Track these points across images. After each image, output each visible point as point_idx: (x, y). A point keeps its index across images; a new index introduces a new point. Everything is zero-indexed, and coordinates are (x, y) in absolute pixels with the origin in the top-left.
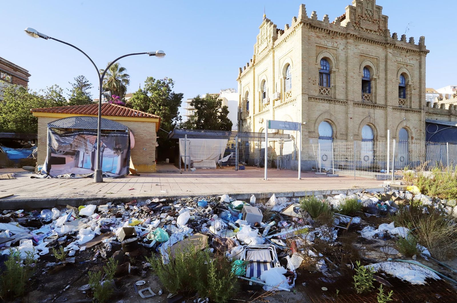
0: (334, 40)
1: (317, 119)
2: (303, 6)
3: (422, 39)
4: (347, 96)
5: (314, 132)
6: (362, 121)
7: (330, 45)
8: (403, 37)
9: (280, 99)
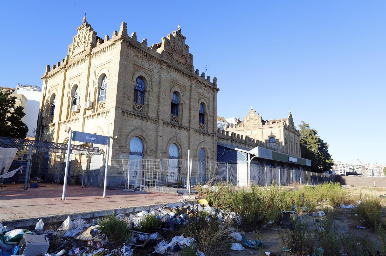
0: (150, 62)
1: (129, 134)
2: (125, 24)
3: (215, 79)
4: (158, 115)
5: (125, 147)
6: (170, 140)
7: (146, 66)
8: (203, 74)
9: (92, 109)
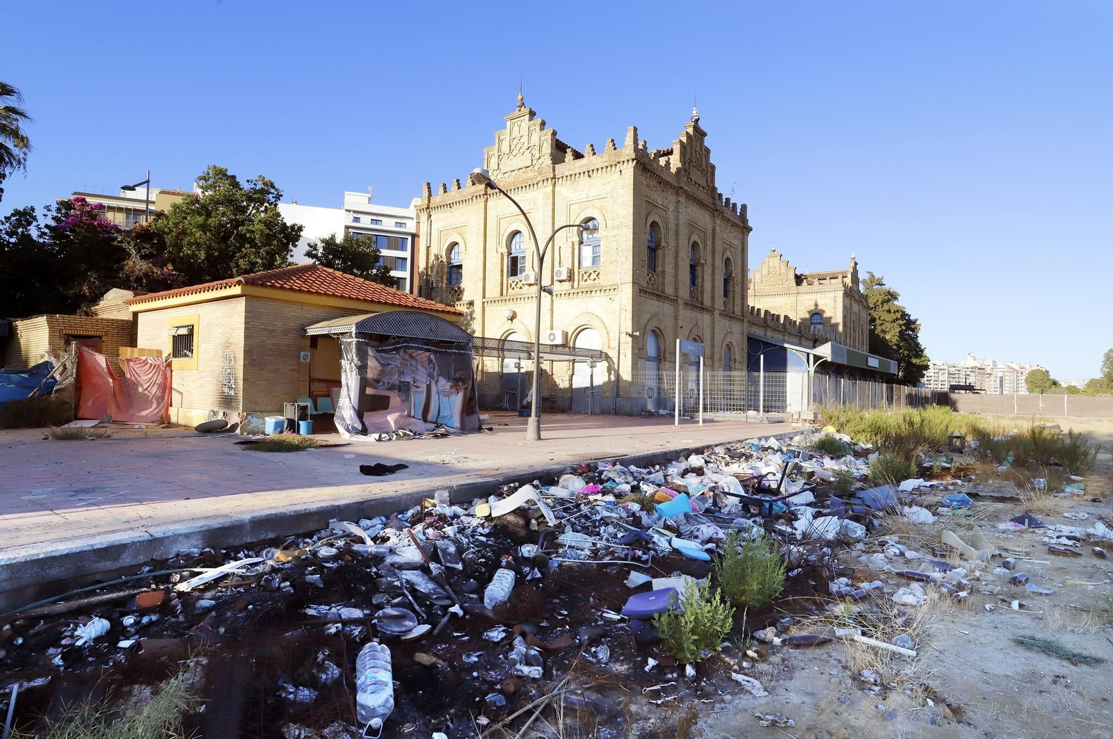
0: (664, 194)
1: (646, 327)
2: (635, 129)
3: (744, 207)
4: (676, 291)
5: (643, 349)
6: (690, 332)
7: (660, 201)
8: (728, 200)
9: (570, 280)
